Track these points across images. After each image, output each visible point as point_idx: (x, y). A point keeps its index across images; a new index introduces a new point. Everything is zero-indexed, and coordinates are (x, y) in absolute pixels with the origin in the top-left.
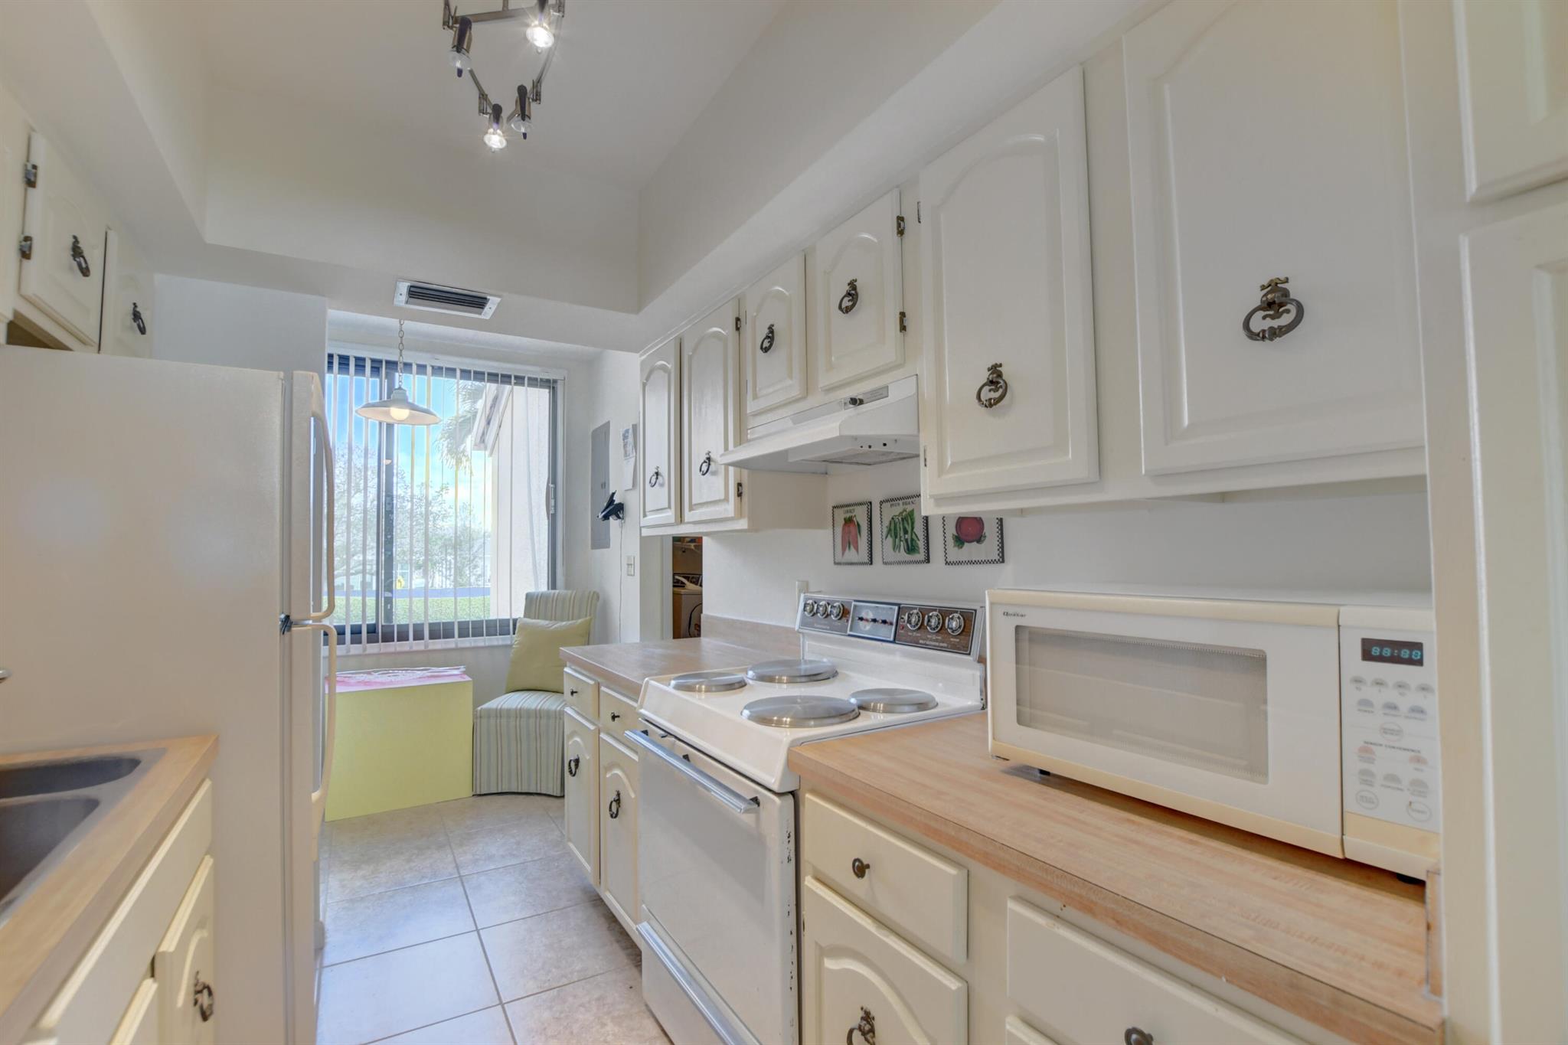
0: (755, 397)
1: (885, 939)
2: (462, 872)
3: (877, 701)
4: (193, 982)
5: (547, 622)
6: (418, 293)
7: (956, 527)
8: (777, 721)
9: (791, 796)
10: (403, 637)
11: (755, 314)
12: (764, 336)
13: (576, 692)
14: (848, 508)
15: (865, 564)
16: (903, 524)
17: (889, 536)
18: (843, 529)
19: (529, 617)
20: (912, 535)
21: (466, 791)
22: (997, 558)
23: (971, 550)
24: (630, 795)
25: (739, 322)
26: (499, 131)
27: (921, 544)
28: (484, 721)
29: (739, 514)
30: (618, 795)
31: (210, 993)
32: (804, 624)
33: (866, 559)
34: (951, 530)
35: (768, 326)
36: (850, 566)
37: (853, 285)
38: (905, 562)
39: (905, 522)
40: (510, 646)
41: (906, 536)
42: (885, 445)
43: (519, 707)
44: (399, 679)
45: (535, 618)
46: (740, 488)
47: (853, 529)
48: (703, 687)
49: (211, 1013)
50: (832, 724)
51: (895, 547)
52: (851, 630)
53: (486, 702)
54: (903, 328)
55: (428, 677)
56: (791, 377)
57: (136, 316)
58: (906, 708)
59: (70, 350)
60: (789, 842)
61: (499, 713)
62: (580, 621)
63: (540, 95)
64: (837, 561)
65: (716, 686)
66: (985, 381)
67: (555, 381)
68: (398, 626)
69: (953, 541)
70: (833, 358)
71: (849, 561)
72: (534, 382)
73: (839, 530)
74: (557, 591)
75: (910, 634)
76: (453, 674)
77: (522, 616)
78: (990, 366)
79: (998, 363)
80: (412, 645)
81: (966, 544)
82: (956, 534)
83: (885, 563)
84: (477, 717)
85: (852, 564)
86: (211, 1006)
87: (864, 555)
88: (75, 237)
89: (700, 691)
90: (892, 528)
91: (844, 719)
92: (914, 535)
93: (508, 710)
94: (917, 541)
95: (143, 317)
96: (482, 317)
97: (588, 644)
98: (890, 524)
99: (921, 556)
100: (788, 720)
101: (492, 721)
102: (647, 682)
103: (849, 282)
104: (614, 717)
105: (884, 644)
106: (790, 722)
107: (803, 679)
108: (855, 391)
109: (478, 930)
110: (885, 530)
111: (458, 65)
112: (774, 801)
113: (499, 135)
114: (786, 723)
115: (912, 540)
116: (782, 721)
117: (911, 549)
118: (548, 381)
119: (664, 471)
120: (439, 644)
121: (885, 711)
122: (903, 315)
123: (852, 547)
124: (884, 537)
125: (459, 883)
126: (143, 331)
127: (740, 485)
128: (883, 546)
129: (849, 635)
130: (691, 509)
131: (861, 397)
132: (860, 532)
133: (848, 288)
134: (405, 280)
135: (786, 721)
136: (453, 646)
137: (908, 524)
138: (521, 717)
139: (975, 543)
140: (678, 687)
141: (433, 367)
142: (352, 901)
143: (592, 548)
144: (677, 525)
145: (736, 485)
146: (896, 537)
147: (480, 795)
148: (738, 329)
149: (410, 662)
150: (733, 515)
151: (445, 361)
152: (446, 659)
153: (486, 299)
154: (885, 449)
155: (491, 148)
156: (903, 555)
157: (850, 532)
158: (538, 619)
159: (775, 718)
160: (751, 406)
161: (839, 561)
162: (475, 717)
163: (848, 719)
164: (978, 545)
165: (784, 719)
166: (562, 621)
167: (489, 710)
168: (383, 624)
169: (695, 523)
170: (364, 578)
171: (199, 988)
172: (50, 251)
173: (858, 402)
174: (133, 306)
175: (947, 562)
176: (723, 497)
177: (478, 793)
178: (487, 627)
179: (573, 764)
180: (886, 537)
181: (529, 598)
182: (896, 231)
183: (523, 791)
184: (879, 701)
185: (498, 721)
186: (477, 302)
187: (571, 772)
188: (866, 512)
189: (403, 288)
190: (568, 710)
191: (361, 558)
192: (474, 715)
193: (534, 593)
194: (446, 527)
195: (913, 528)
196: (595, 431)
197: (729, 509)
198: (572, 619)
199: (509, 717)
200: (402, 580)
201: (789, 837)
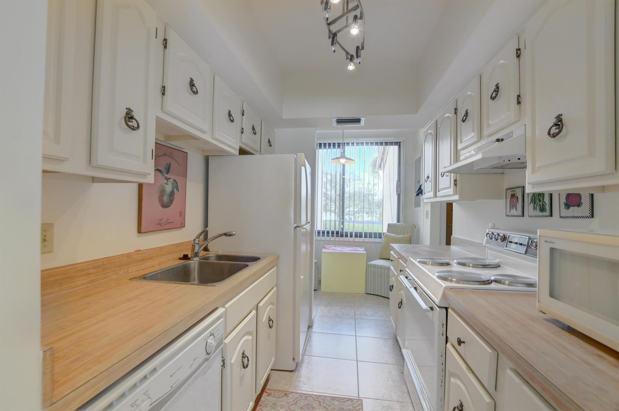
0: (461, 142)
1: (468, 374)
2: (356, 317)
3: (505, 280)
4: (268, 317)
5: (395, 235)
6: (340, 121)
7: (566, 199)
8: (450, 279)
9: (445, 309)
10: (346, 236)
11: (461, 106)
12: (464, 115)
13: (393, 261)
14: (513, 190)
15: (520, 216)
16: (539, 197)
17: (532, 203)
18: (510, 199)
19: (388, 233)
20: (543, 203)
21: (363, 292)
22: (589, 215)
23: (574, 211)
24: (404, 301)
25: (456, 110)
26: (352, 64)
27: (548, 207)
28: (370, 268)
29: (455, 193)
30: (402, 300)
31: (273, 322)
32: (487, 242)
33: (520, 214)
34: (563, 200)
35: (465, 110)
36: (513, 217)
37: (497, 87)
38: (539, 216)
39: (540, 196)
40: (381, 243)
41: (540, 203)
42: (519, 159)
43: (382, 265)
44: (344, 249)
45: (391, 233)
46: (456, 182)
47: (515, 199)
48: (430, 263)
49: (272, 327)
50: (472, 284)
51: (535, 209)
52: (506, 247)
53: (371, 261)
54: (519, 103)
55: (352, 250)
56: (474, 132)
57: (269, 142)
58: (521, 285)
59: (254, 154)
60: (443, 327)
61: (375, 266)
62: (407, 235)
63: (364, 47)
64: (507, 214)
65: (436, 263)
66: (553, 124)
67: (400, 142)
68: (345, 232)
69: (564, 206)
70: (490, 121)
71: (513, 215)
72: (391, 144)
73: (508, 200)
74: (399, 223)
75: (533, 251)
76: (361, 250)
77: (386, 232)
78: (556, 116)
79: (560, 114)
80: (349, 239)
81: (571, 207)
82: (566, 202)
83: (529, 216)
84: (368, 266)
85: (514, 216)
86: (272, 325)
87: (519, 212)
88: (253, 125)
89: (429, 264)
90: (533, 199)
91: (482, 284)
92: (544, 202)
93: (378, 266)
94: (546, 206)
95: (271, 142)
96: (361, 125)
97: (410, 244)
98: (532, 197)
99: (547, 213)
100: (455, 280)
101: (373, 268)
102: (410, 258)
103: (496, 85)
104: (401, 271)
105: (521, 255)
106: (455, 281)
107: (480, 266)
108: (499, 136)
109: (356, 336)
110: (530, 200)
111: (333, 49)
112: (437, 309)
113: (352, 65)
114: (454, 281)
115: (543, 205)
116: (453, 280)
117: (542, 209)
118: (397, 143)
119: (430, 176)
120: (358, 239)
121: (508, 285)
122: (519, 96)
123: (514, 208)
124: (529, 204)
125: (354, 319)
126: (271, 146)
127: (456, 180)
128: (529, 208)
129: (506, 249)
130: (439, 191)
131: (502, 138)
132: (518, 201)
133: (495, 87)
134: (335, 118)
135: (454, 280)
136: (362, 241)
137: (541, 197)
138: (382, 269)
139: (576, 207)
140: (419, 262)
141: (356, 143)
142: (322, 316)
143: (415, 207)
144: (435, 198)
145: (454, 181)
146: (535, 204)
147: (368, 294)
148: (456, 113)
149: (348, 244)
150: (452, 194)
151: (360, 141)
152: (359, 245)
153: (360, 119)
154: (519, 161)
155: (349, 70)
156: (538, 213)
157: (513, 201)
158: (392, 233)
159: (450, 278)
160: (460, 147)
161: (508, 215)
162: (367, 266)
163: (484, 283)
164: (578, 208)
165: (453, 279)
166: (401, 235)
167: (371, 264)
168: (341, 231)
169: (441, 197)
170: (349, 216)
171: (270, 319)
172: (248, 130)
173: (500, 140)
174: (268, 139)
175: (560, 217)
176: (449, 186)
177: (367, 293)
178: (379, 235)
179: (391, 287)
180: (530, 204)
181: (389, 225)
182: (515, 56)
183: (376, 294)
184: (507, 280)
185: (374, 269)
186: (358, 121)
187: (390, 290)
188: (521, 191)
189: (334, 120)
190: (392, 267)
191: (348, 210)
192: (366, 265)
193: (391, 224)
194: (376, 199)
195: (543, 199)
196: (416, 161)
197: (451, 191)
198: (405, 234)
199: (385, 269)
200: (361, 218)
201: (443, 325)
